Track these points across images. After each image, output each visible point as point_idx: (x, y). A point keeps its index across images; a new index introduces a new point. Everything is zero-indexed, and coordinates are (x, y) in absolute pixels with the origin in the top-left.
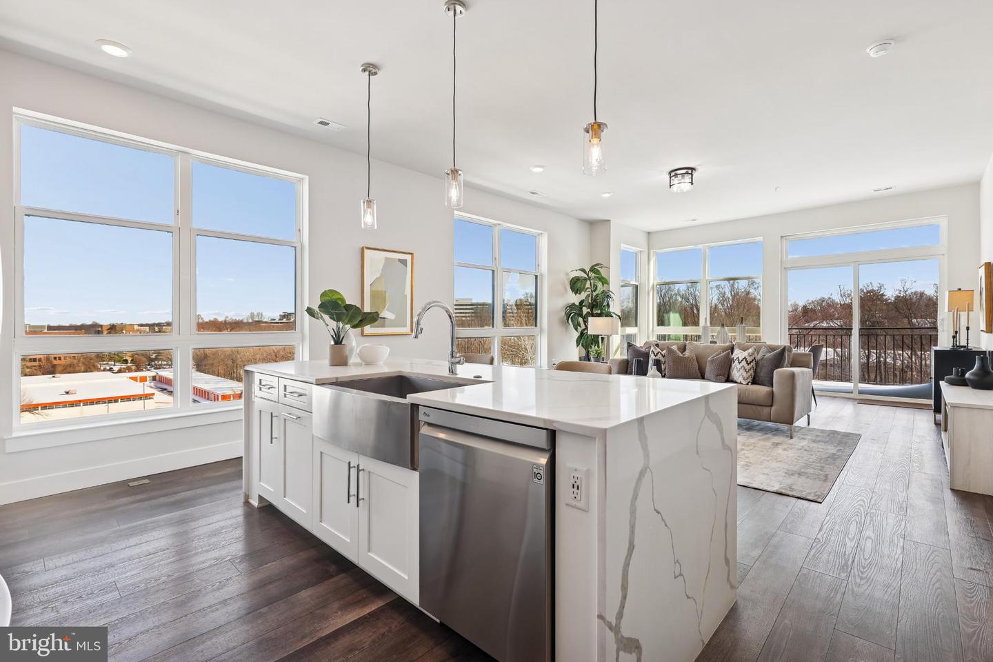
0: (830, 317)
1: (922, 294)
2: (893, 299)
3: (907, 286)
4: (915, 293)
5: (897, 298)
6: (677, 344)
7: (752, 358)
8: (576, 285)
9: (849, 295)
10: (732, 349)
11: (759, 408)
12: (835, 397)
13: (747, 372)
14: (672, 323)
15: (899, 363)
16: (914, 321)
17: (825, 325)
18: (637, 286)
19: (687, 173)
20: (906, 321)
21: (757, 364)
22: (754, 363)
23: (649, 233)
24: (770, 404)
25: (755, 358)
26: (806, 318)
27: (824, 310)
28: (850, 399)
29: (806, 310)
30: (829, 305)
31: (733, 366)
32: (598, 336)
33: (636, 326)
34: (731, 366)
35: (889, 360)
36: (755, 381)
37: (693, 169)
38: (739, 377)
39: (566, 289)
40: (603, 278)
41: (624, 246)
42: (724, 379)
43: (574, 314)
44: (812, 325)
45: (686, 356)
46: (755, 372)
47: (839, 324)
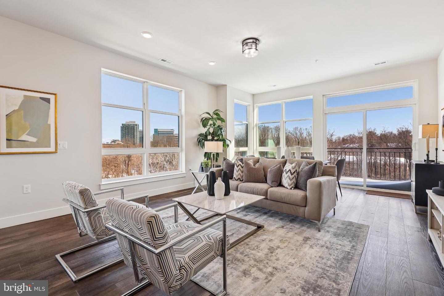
0: (353, 142)
1: (391, 133)
2: (380, 135)
3: (386, 129)
4: (389, 132)
5: (381, 134)
6: (253, 159)
7: (295, 170)
8: (204, 122)
9: (361, 133)
10: (285, 163)
11: (297, 207)
12: (353, 189)
13: (291, 180)
14: (269, 145)
15: (382, 162)
16: (388, 144)
17: (351, 146)
18: (247, 124)
19: (253, 42)
20: (385, 144)
21: (298, 174)
22: (295, 174)
23: (253, 95)
24: (305, 206)
25: (296, 170)
26: (344, 142)
27: (351, 139)
28: (362, 190)
29: (344, 140)
30: (353, 137)
31: (283, 176)
32: (211, 153)
33: (247, 147)
34: (282, 175)
35: (378, 161)
36: (296, 187)
37: (256, 39)
38: (286, 183)
39: (199, 125)
40: (222, 118)
41: (236, 101)
42: (277, 184)
43: (202, 140)
44: (346, 146)
45: (256, 167)
46: (297, 180)
47: (357, 145)
